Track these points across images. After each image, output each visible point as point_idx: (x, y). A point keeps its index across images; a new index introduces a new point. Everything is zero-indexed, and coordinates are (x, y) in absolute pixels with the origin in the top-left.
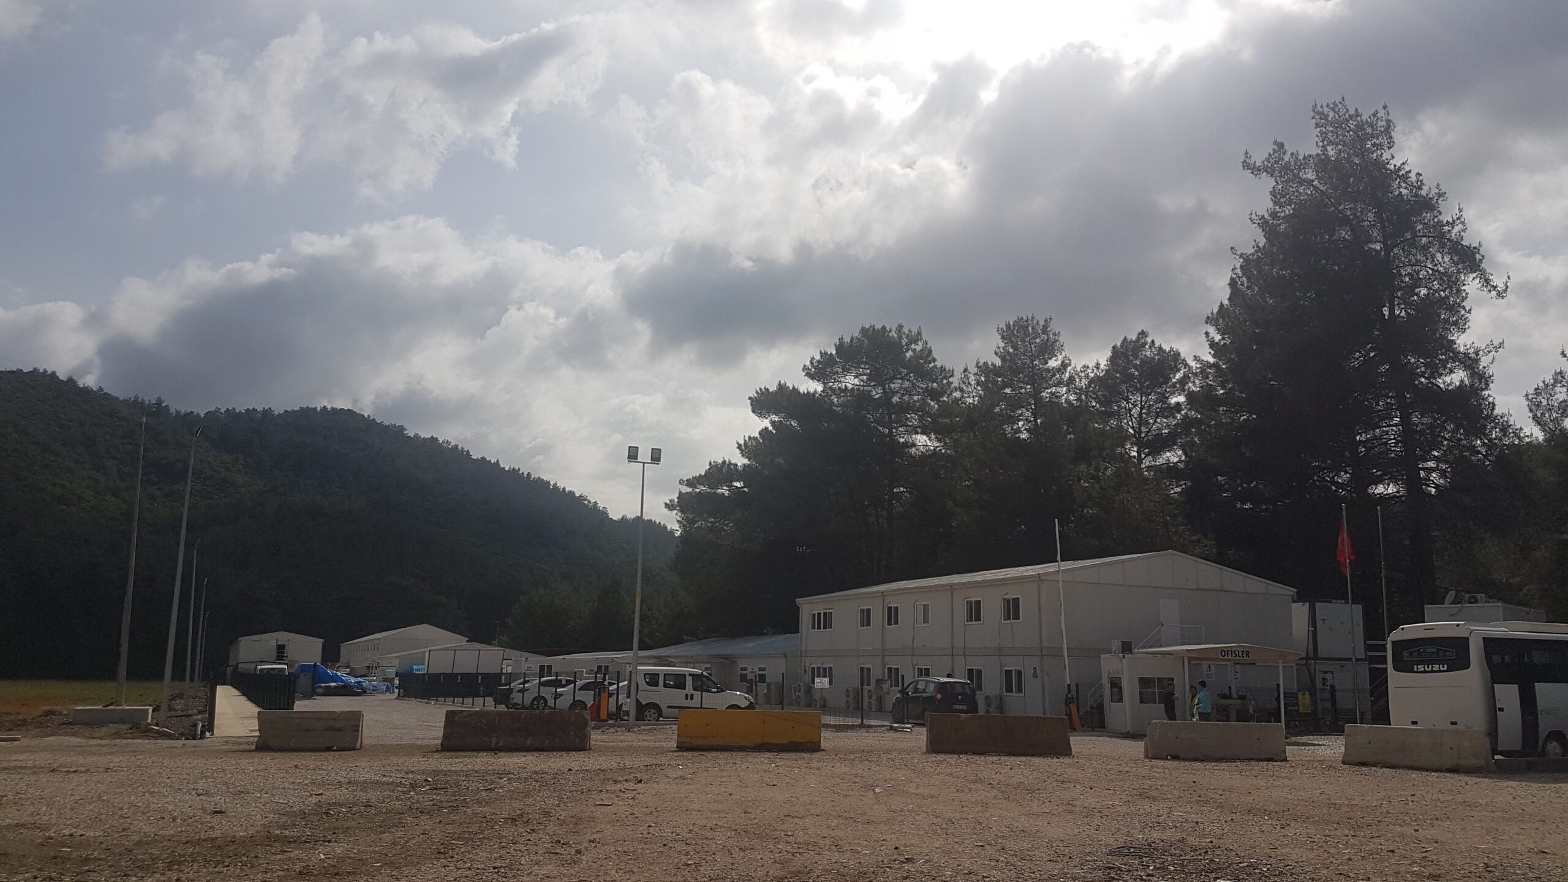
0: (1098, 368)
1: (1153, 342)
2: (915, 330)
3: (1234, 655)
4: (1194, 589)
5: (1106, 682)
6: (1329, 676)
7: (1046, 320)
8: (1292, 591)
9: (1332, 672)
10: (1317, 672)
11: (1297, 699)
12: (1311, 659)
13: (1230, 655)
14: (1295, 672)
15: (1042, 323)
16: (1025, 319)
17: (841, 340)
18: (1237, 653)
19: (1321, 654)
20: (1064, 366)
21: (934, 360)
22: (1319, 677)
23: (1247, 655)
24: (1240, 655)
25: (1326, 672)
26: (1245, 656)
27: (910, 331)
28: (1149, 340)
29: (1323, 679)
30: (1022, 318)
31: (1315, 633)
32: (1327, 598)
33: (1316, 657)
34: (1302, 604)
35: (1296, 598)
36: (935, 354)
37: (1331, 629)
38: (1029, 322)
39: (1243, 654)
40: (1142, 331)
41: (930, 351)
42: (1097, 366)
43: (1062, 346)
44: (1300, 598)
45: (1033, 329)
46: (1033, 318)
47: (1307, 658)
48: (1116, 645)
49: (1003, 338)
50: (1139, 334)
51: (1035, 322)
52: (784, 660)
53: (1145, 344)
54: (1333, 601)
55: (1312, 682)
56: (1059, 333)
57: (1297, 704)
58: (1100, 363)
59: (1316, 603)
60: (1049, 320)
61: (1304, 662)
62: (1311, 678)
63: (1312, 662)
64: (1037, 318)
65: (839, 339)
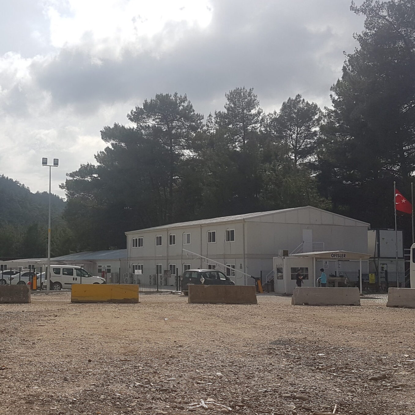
1: (304, 100)
2: (183, 96)
3: (338, 256)
4: (320, 225)
5: (275, 270)
6: (385, 266)
7: (250, 89)
8: (368, 225)
9: (387, 264)
10: (379, 265)
11: (368, 276)
12: (376, 258)
13: (336, 256)
14: (368, 264)
15: (248, 91)
16: (240, 89)
17: (146, 101)
18: (339, 255)
19: (382, 255)
20: (259, 113)
21: (194, 111)
22: (380, 266)
23: (344, 256)
24: (341, 256)
25: (384, 264)
26: (343, 256)
27: (181, 96)
28: (302, 99)
29: (382, 267)
30: (238, 88)
31: (379, 245)
32: (386, 228)
33: (379, 257)
34: (373, 231)
35: (370, 228)
36: (194, 108)
37: (387, 243)
38: (242, 90)
39: (342, 256)
40: (298, 95)
41: (191, 106)
42: (275, 113)
43: (258, 103)
44: (372, 228)
45: (244, 94)
46: (244, 88)
47: (374, 258)
48: (281, 252)
49: (228, 99)
50: (297, 96)
51: (245, 91)
52: (119, 262)
53: (300, 101)
54: (388, 229)
55: (376, 268)
56: (257, 96)
57: (368, 279)
58: (276, 111)
59: (380, 230)
60: (252, 90)
61: (373, 259)
62: (376, 267)
63: (377, 259)
64: (246, 88)
65: (145, 101)
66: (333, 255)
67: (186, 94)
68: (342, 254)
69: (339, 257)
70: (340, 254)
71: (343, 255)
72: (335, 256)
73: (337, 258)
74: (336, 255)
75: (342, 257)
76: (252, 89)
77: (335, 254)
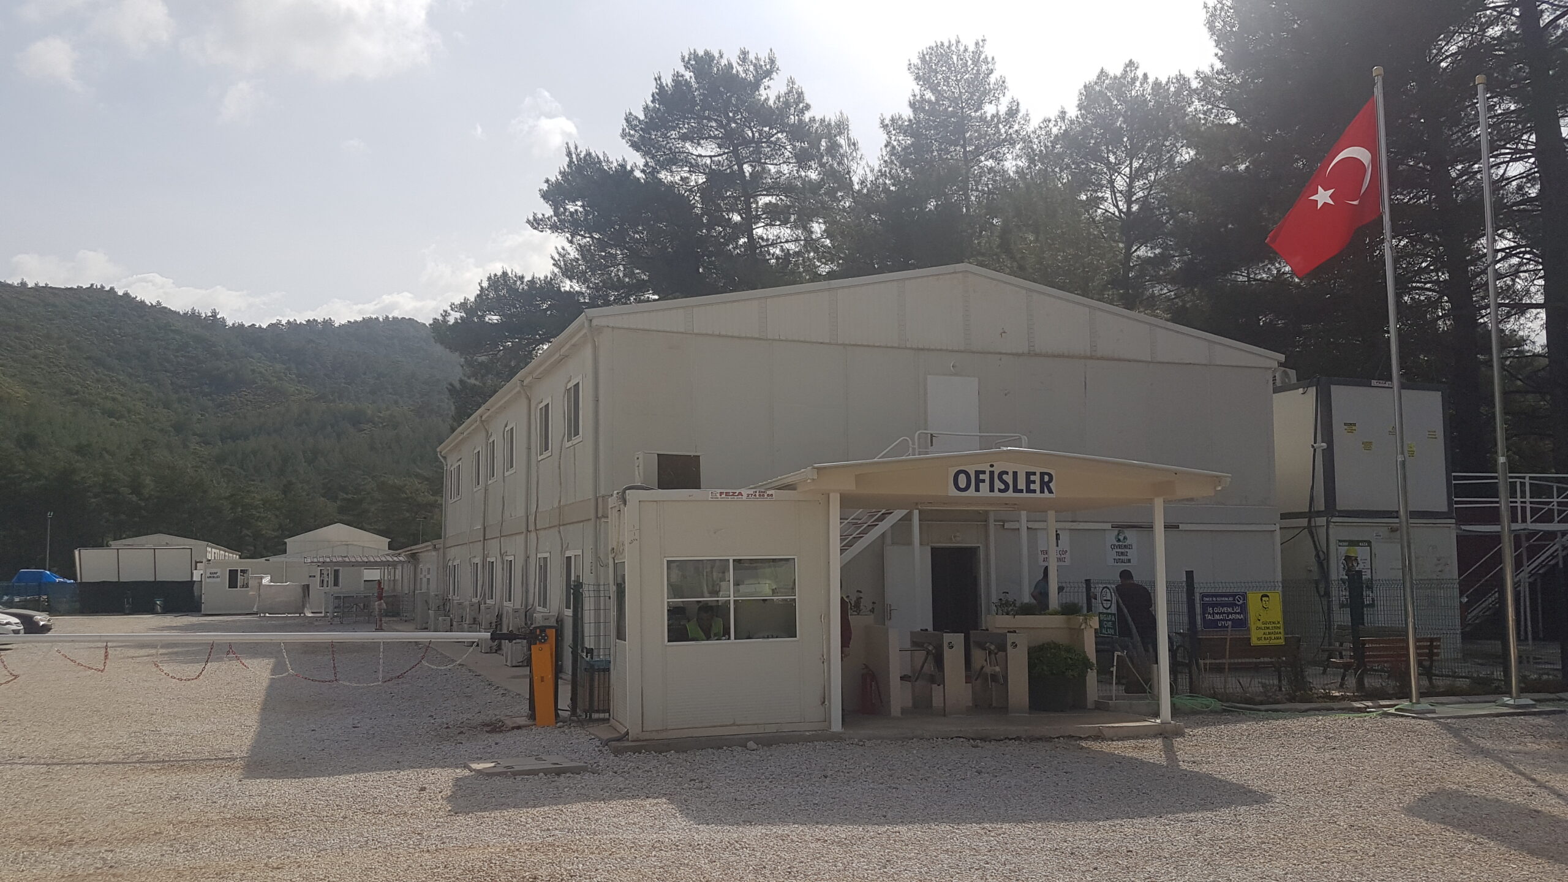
0: (1063, 119)
1: (1147, 75)
2: (764, 56)
3: (998, 485)
4: (1022, 354)
6: (1362, 553)
7: (977, 44)
8: (1272, 359)
9: (1369, 543)
10: (1332, 547)
11: (1244, 609)
12: (1319, 514)
13: (984, 487)
14: (1278, 547)
15: (972, 48)
16: (946, 44)
17: (658, 79)
18: (1009, 479)
19: (1343, 502)
20: (1012, 113)
21: (808, 107)
22: (1337, 555)
23: (1045, 485)
24: (1022, 485)
25: (1353, 543)
26: (1036, 486)
27: (757, 58)
28: (1140, 74)
29: (1348, 558)
30: (942, 44)
31: (1329, 456)
32: (1359, 377)
33: (1331, 509)
34: (1301, 390)
36: (808, 99)
37: (1367, 445)
38: (953, 48)
39: (1029, 482)
40: (1131, 61)
41: (800, 95)
42: (1063, 116)
43: (1004, 82)
45: (959, 58)
46: (958, 42)
47: (1311, 514)
49: (918, 78)
50: (1127, 66)
51: (962, 49)
53: (1134, 80)
54: (1374, 383)
55: (1320, 563)
56: (993, 59)
57: (1242, 624)
58: (1066, 110)
59: (1333, 387)
60: (981, 43)
61: (1304, 522)
62: (1318, 555)
63: (1321, 521)
64: (964, 41)
65: (656, 79)
66: (962, 479)
67: (771, 50)
68: (1028, 474)
69: (1010, 493)
70: (1015, 474)
71: (1037, 478)
72: (979, 481)
73: (996, 493)
74: (986, 477)
75: (1029, 491)
76: (982, 41)
77: (978, 473)
